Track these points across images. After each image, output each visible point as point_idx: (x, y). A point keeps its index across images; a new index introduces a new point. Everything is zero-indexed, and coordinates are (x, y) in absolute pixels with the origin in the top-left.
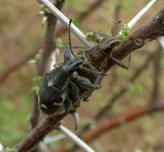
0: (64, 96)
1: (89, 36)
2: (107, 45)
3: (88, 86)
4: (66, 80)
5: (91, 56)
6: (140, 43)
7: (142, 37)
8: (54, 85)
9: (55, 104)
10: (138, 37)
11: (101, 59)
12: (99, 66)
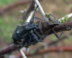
0: (22, 40)
1: (46, 15)
2: (52, 24)
3: (35, 40)
4: (26, 33)
5: (43, 26)
6: (69, 28)
7: (70, 26)
8: (19, 33)
9: (18, 42)
10: (68, 25)
11: (47, 29)
12: (45, 32)
